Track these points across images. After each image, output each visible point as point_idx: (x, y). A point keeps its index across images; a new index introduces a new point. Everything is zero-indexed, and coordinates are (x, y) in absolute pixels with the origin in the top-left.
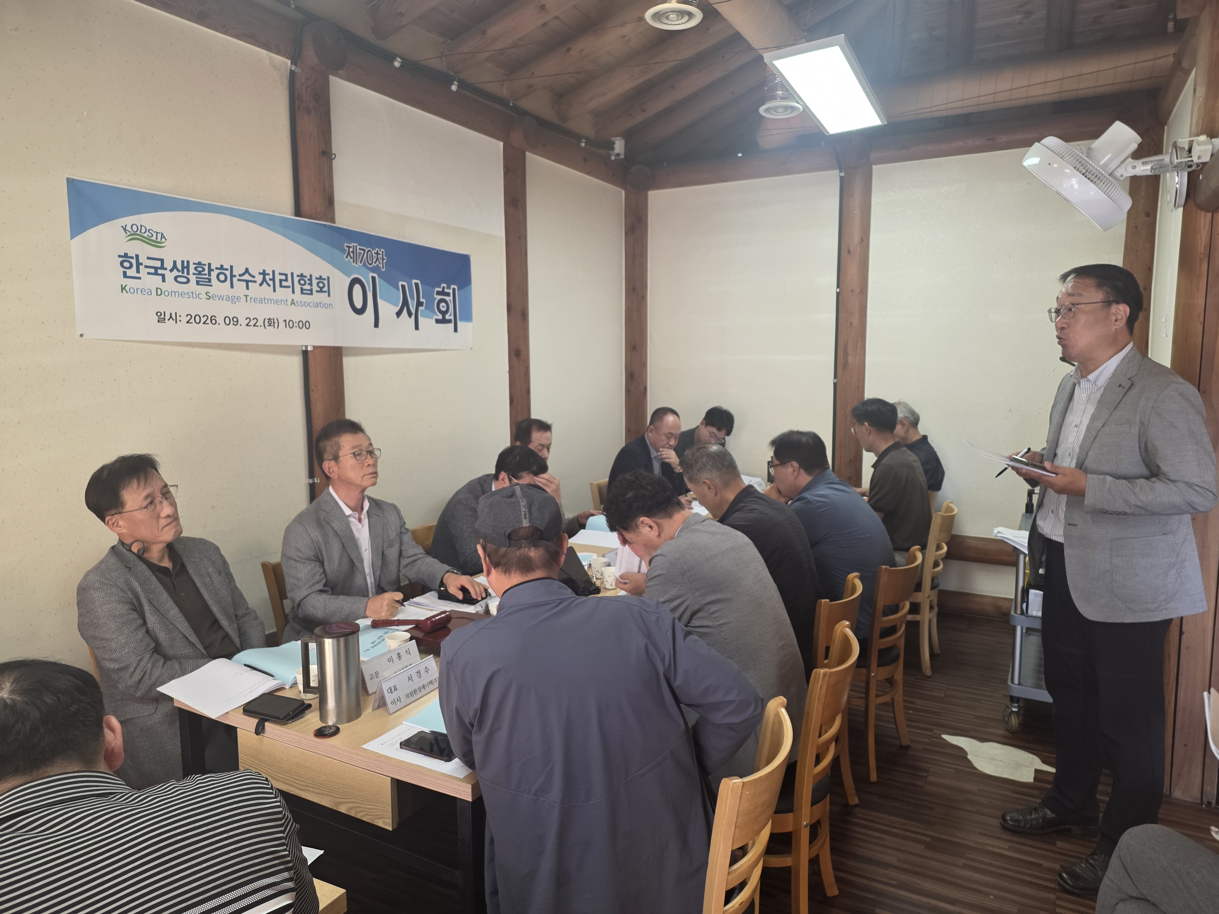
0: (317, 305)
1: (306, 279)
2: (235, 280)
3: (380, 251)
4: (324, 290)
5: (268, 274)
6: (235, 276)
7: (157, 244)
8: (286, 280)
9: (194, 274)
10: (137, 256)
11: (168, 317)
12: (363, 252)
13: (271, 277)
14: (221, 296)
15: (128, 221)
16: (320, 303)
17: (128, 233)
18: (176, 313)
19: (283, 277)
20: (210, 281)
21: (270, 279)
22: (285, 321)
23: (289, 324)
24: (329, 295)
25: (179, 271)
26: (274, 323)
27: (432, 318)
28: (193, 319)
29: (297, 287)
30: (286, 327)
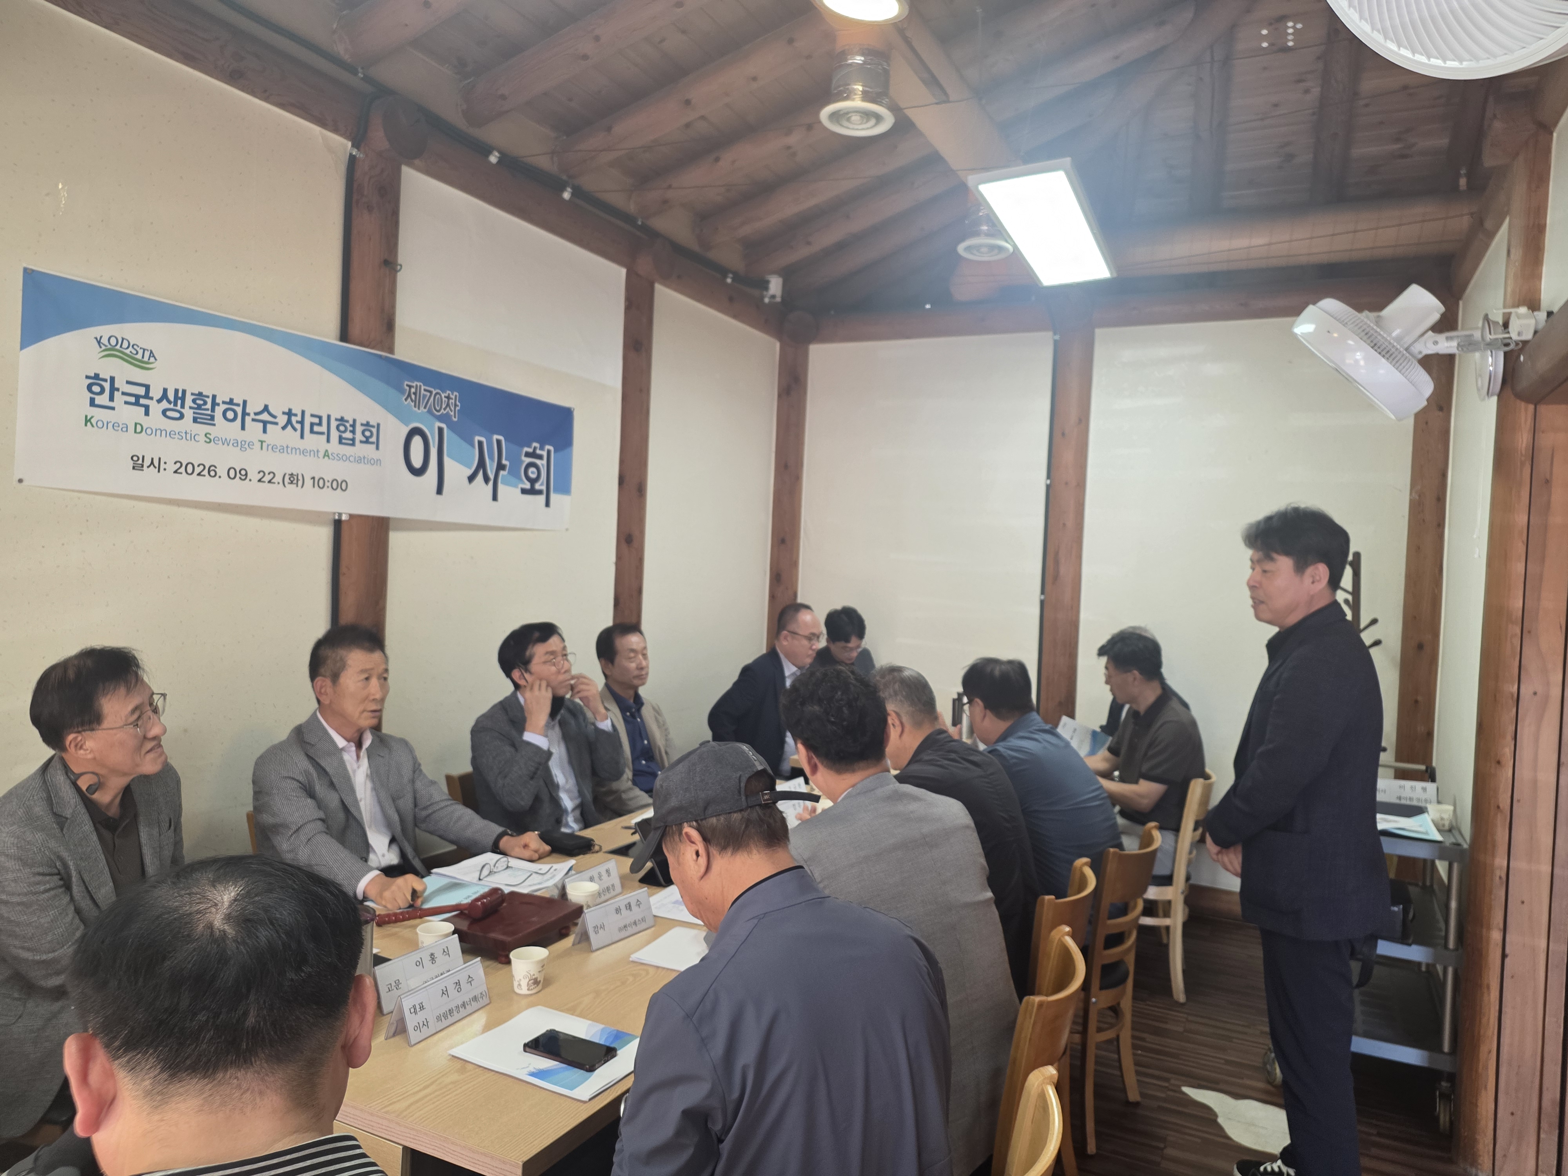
0: (360, 460)
1: (348, 425)
2: (248, 419)
3: (453, 394)
4: (371, 440)
5: (296, 415)
6: (249, 414)
7: (142, 365)
8: (320, 424)
9: (191, 408)
10: (112, 379)
11: (147, 462)
12: (428, 394)
13: (299, 418)
14: (226, 439)
15: (105, 331)
16: (364, 458)
17: (103, 347)
18: (160, 459)
19: (316, 420)
20: (212, 418)
21: (297, 422)
22: (313, 478)
23: (318, 482)
24: (377, 448)
25: (169, 402)
26: (298, 480)
27: (516, 486)
28: (183, 468)
29: (335, 435)
30: (314, 486)
